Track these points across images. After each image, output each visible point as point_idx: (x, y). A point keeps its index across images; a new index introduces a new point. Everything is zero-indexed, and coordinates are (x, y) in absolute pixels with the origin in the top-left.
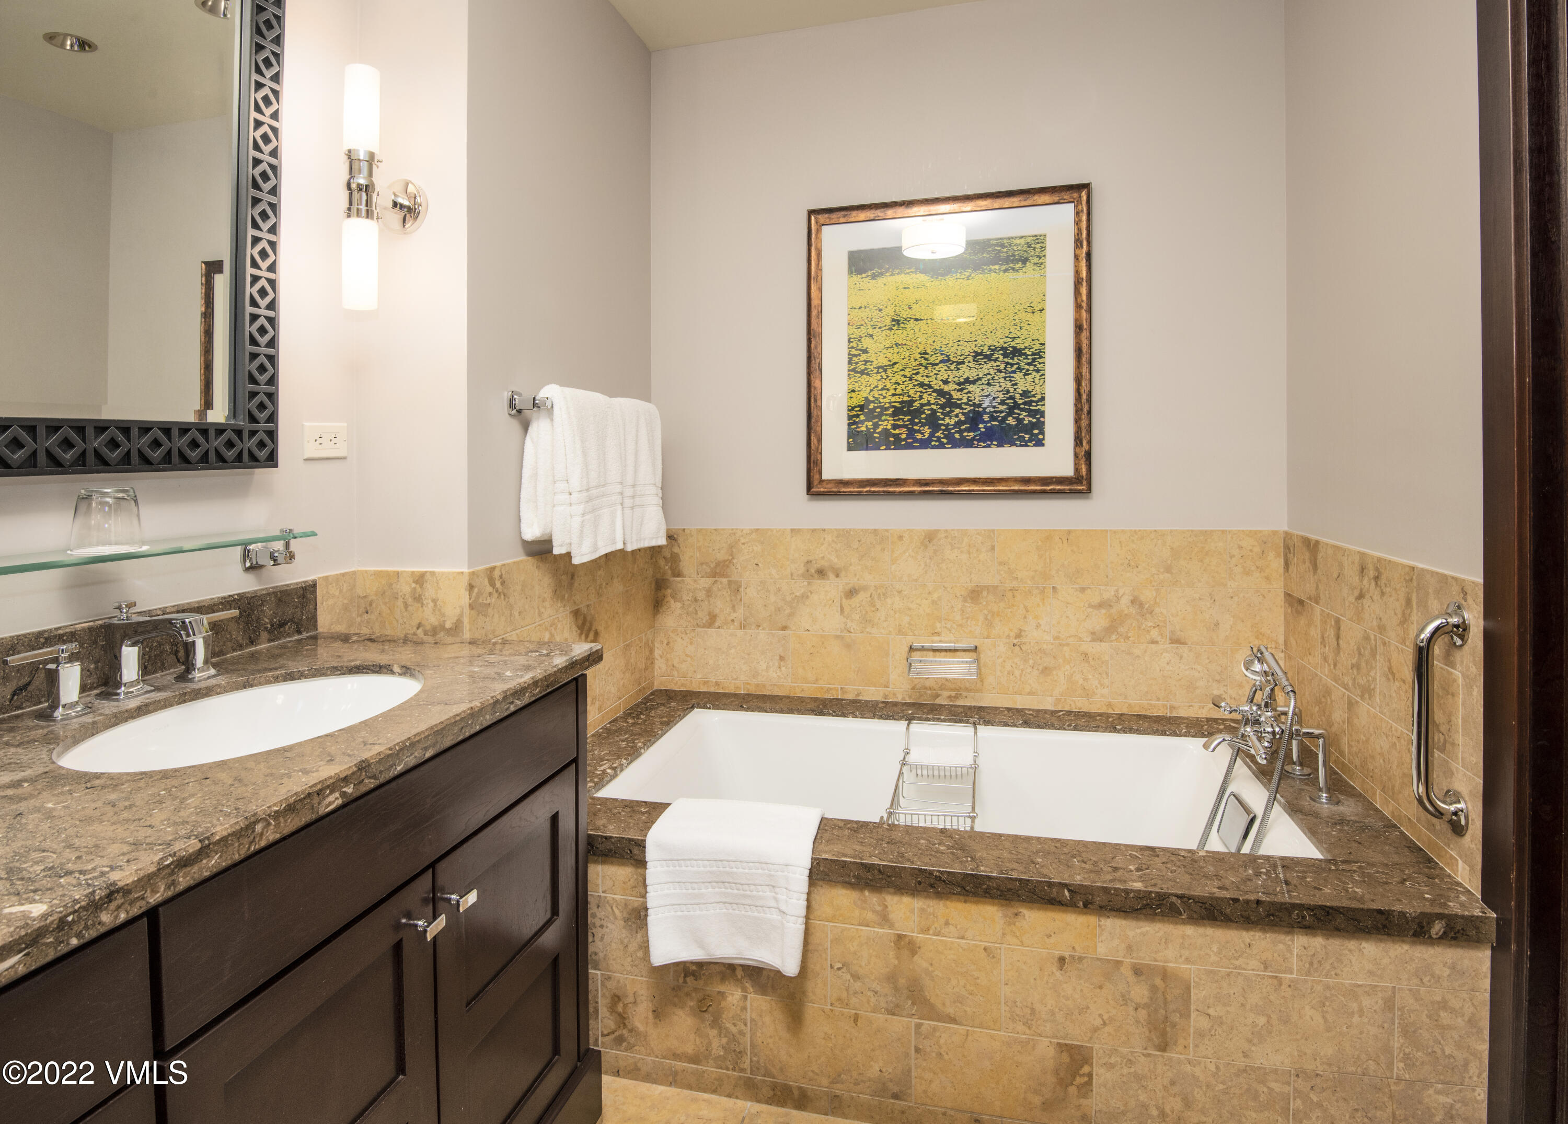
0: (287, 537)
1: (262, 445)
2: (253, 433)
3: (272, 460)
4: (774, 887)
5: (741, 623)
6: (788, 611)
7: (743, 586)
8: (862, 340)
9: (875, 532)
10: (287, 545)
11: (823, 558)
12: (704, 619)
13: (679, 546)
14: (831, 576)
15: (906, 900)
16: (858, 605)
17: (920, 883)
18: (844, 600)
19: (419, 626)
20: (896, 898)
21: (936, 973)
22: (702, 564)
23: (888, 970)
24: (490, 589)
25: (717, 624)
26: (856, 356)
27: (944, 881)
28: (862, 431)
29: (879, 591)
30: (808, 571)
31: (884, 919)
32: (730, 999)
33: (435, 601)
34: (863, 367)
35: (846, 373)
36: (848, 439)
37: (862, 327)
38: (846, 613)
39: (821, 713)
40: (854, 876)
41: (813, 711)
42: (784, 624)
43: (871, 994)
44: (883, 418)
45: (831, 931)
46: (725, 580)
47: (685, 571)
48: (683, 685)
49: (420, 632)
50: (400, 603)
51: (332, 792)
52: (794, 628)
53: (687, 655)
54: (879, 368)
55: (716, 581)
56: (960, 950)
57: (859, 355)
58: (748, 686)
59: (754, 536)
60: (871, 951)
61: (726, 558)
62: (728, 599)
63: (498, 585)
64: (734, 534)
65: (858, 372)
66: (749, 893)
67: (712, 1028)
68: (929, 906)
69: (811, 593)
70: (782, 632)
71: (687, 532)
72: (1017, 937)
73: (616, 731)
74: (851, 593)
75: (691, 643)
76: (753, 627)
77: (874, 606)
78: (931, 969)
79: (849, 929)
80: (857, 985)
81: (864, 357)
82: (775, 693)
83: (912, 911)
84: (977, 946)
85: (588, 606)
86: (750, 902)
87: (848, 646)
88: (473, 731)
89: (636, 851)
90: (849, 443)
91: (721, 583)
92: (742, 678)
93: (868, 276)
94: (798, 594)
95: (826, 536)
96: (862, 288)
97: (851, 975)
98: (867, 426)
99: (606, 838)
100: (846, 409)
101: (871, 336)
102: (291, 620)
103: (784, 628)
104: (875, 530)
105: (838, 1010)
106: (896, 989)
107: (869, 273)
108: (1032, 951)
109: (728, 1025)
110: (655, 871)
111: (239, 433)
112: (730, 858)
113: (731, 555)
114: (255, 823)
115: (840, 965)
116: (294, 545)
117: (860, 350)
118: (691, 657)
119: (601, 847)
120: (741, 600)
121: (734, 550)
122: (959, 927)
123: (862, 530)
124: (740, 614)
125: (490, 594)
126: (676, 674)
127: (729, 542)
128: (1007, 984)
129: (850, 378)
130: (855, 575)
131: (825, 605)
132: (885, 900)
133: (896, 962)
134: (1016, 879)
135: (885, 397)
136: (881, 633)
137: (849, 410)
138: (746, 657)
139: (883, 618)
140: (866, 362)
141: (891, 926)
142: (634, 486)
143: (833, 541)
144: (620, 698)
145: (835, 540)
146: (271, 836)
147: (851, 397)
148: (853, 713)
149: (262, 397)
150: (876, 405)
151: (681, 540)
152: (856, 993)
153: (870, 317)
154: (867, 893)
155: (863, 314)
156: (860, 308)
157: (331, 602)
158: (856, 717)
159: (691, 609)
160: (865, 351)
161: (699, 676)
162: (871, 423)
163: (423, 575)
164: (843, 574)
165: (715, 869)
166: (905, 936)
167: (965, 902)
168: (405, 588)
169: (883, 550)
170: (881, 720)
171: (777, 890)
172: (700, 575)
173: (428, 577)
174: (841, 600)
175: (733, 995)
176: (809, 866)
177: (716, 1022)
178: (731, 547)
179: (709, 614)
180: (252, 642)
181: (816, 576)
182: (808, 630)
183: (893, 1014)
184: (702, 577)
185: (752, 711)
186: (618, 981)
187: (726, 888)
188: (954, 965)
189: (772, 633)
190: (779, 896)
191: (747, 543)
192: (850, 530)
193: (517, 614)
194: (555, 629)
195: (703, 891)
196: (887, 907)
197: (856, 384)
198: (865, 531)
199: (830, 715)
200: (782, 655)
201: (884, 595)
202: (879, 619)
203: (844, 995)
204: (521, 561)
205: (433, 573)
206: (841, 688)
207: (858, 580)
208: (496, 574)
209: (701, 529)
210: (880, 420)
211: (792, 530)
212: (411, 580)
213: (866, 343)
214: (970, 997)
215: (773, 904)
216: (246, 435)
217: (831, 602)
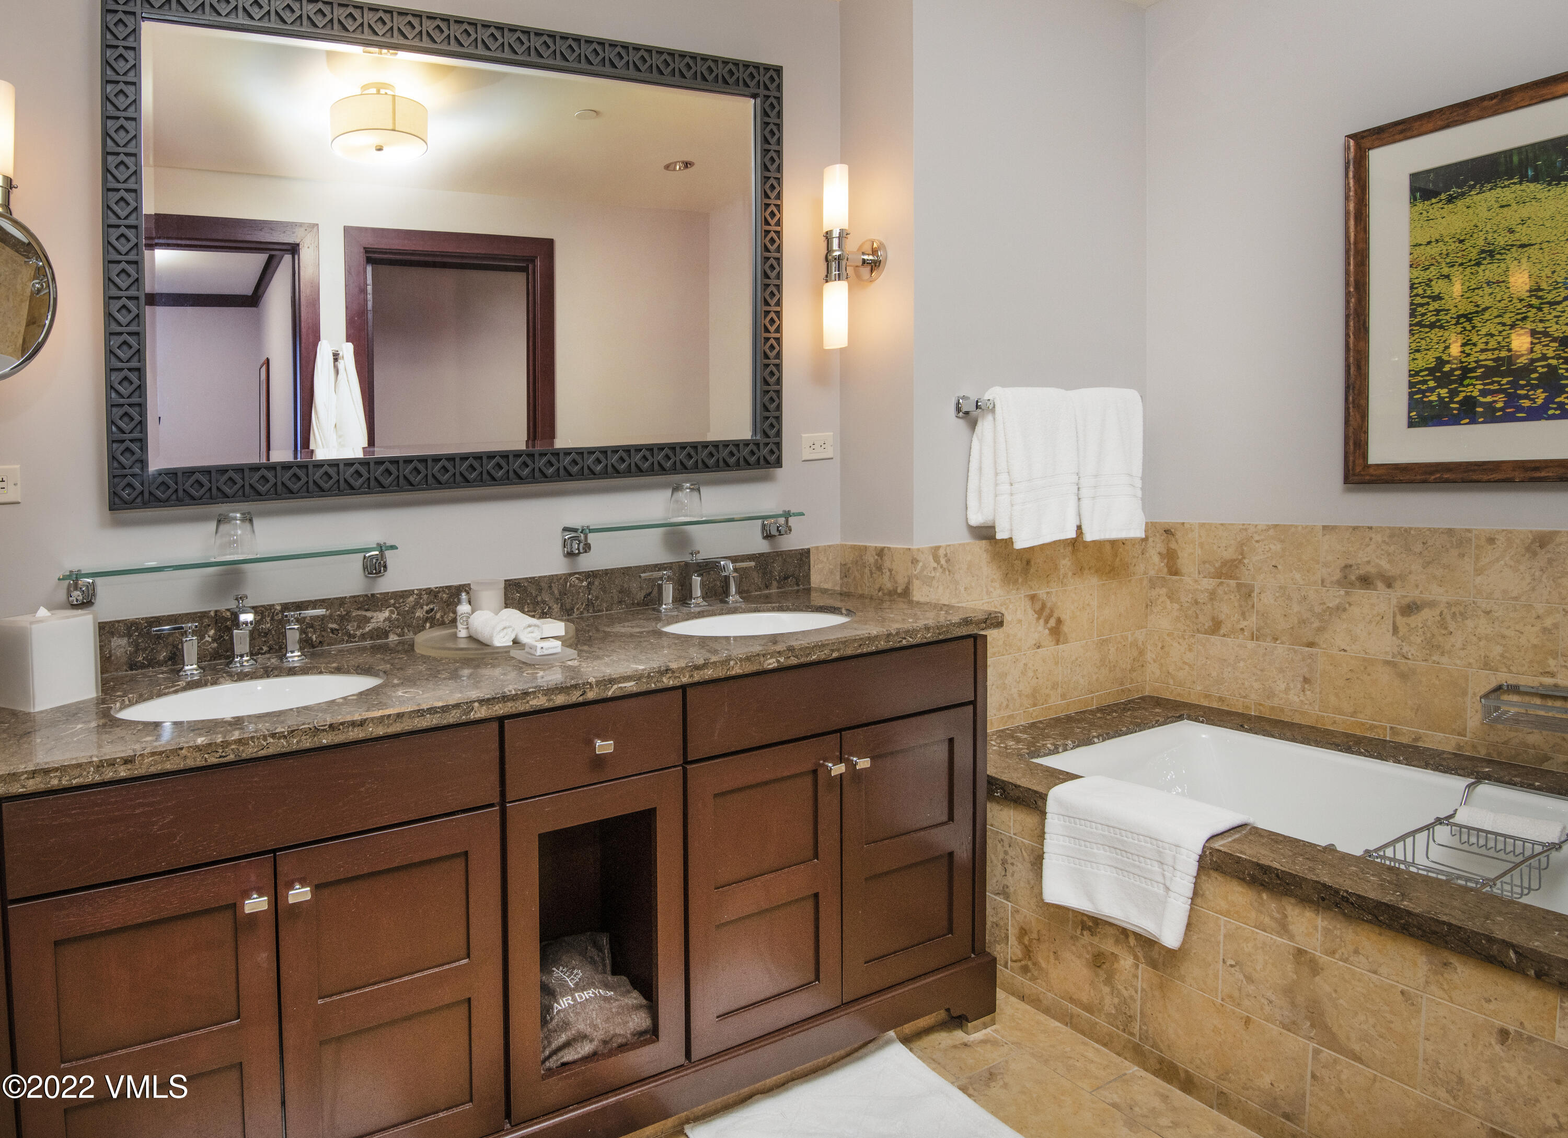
0: (787, 515)
1: (772, 452)
2: (767, 444)
3: (778, 463)
4: (1162, 863)
5: (1253, 634)
6: (1316, 624)
7: (1257, 591)
8: (1433, 283)
9: (1450, 532)
10: (787, 521)
11: (1369, 562)
12: (1207, 624)
13: (1177, 542)
14: (1380, 585)
15: (1309, 914)
16: (1421, 625)
17: (1323, 899)
18: (1399, 617)
19: (880, 589)
20: (1297, 911)
21: (1341, 1001)
22: (1204, 562)
23: (1285, 982)
24: (935, 565)
25: (1222, 632)
26: (1422, 305)
27: (1352, 904)
28: (1432, 402)
29: (1453, 609)
30: (1345, 577)
31: (1283, 928)
32: (1122, 962)
33: (890, 570)
34: (1433, 319)
35: (1407, 329)
36: (1409, 412)
37: (1432, 268)
38: (1401, 634)
39: (1348, 750)
40: (1249, 874)
41: (1338, 745)
42: (1311, 640)
43: (1266, 1002)
44: (1466, 382)
45: (1225, 926)
46: (1233, 583)
47: (1184, 570)
48: (1179, 695)
49: (880, 594)
50: (867, 570)
51: (771, 658)
52: (1324, 646)
53: (1185, 663)
54: (1459, 317)
55: (1221, 583)
56: (1371, 985)
57: (1428, 304)
58: (1261, 708)
59: (1271, 532)
60: (1267, 958)
61: (1235, 557)
62: (1236, 604)
63: (943, 562)
64: (1246, 530)
65: (1425, 326)
66: (1137, 863)
67: (1105, 985)
68: (1335, 927)
69: (1350, 605)
70: (1307, 649)
71: (1187, 526)
72: (1444, 990)
73: (1078, 720)
74: (1409, 609)
75: (1190, 650)
76: (1268, 640)
77: (1446, 628)
78: (1334, 995)
79: (1245, 929)
80: (1251, 988)
81: (1435, 305)
82: (1296, 721)
83: (1316, 928)
84: (1392, 986)
85: (1048, 593)
86: (1140, 873)
87: (1403, 676)
88: (869, 650)
89: (1040, 803)
90: (1410, 417)
91: (1228, 585)
92: (1253, 696)
93: (1441, 200)
94: (1331, 605)
95: (1373, 536)
96: (1431, 217)
97: (1245, 976)
98: (1439, 394)
99: (1016, 786)
100: (1407, 374)
101: (1447, 277)
102: (793, 576)
103: (1311, 645)
104: (1450, 530)
105: (1229, 1006)
106: (1293, 1004)
107: (1443, 196)
108: (1463, 1011)
109: (1119, 987)
110: (1053, 822)
111: (757, 445)
112: (1122, 827)
113: (1242, 554)
114: (730, 660)
115: (1233, 963)
116: (792, 521)
117: (1429, 297)
118: (1190, 666)
119: (1012, 794)
120: (1253, 606)
121: (1245, 549)
122: (1370, 960)
123: (1429, 529)
124: (1252, 621)
125: (935, 569)
126: (1171, 682)
127: (1239, 539)
128: (1428, 1039)
129: (1413, 335)
130: (1417, 586)
131: (1370, 622)
132: (1285, 909)
133: (1295, 977)
134: (1444, 923)
135: (1469, 355)
136: (1456, 665)
137: (1410, 376)
138: (1259, 673)
139: (1459, 645)
140: (1438, 312)
141: (1291, 938)
142: (1096, 476)
143: (1384, 542)
144: (1092, 692)
145: (1387, 540)
146: (737, 670)
147: (1414, 359)
148: (1394, 757)
149: (771, 420)
150: (1454, 366)
151: (1179, 535)
152: (1248, 995)
153: (1445, 252)
154: (1265, 896)
155: (1434, 250)
156: (1429, 243)
157: (820, 566)
158: (1399, 762)
159: (1190, 612)
160: (1438, 298)
161: (1199, 688)
162: (1446, 390)
163: (882, 549)
164: (1398, 584)
165: (1106, 833)
166: (1306, 952)
167: (1380, 934)
168: (870, 558)
169: (1462, 555)
170: (1437, 773)
171: (1165, 867)
172: (1202, 575)
173: (886, 551)
174: (1394, 617)
175: (1125, 960)
176: (1200, 852)
177: (1109, 981)
178: (1241, 545)
179: (1213, 619)
180: (767, 587)
181: (1358, 584)
182: (1345, 651)
183: (1289, 1030)
184: (1205, 577)
185: (1256, 733)
186: (1025, 917)
187: (1117, 854)
188: (1362, 999)
189: (1293, 649)
190: (1166, 873)
191: (1263, 540)
192: (1411, 529)
193: (962, 589)
194: (1006, 609)
195: (1095, 851)
196: (1286, 916)
197: (1423, 342)
198: (1433, 531)
199: (1360, 754)
200: (1307, 676)
201: (1461, 614)
202: (1453, 646)
203: (1236, 994)
204: (968, 544)
205: (889, 549)
206: (1391, 728)
207: (1421, 593)
208: (941, 552)
209: (1204, 524)
210: (1461, 385)
211: (1324, 527)
212: (874, 553)
213: (1439, 287)
214: (1381, 1039)
215: (1160, 879)
216: (761, 446)
217: (1379, 618)
